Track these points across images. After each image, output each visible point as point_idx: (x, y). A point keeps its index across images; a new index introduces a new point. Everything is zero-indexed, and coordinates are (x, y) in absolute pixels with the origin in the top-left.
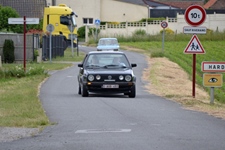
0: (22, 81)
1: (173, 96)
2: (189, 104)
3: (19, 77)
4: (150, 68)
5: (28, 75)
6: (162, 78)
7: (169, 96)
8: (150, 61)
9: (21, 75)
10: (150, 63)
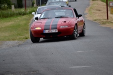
0: (24, 17)
1: (97, 20)
2: (104, 23)
3: (23, 15)
4: (90, 6)
5: (27, 14)
6: (94, 11)
7: (95, 20)
8: (92, 3)
9: (24, 14)
10: (91, 3)
